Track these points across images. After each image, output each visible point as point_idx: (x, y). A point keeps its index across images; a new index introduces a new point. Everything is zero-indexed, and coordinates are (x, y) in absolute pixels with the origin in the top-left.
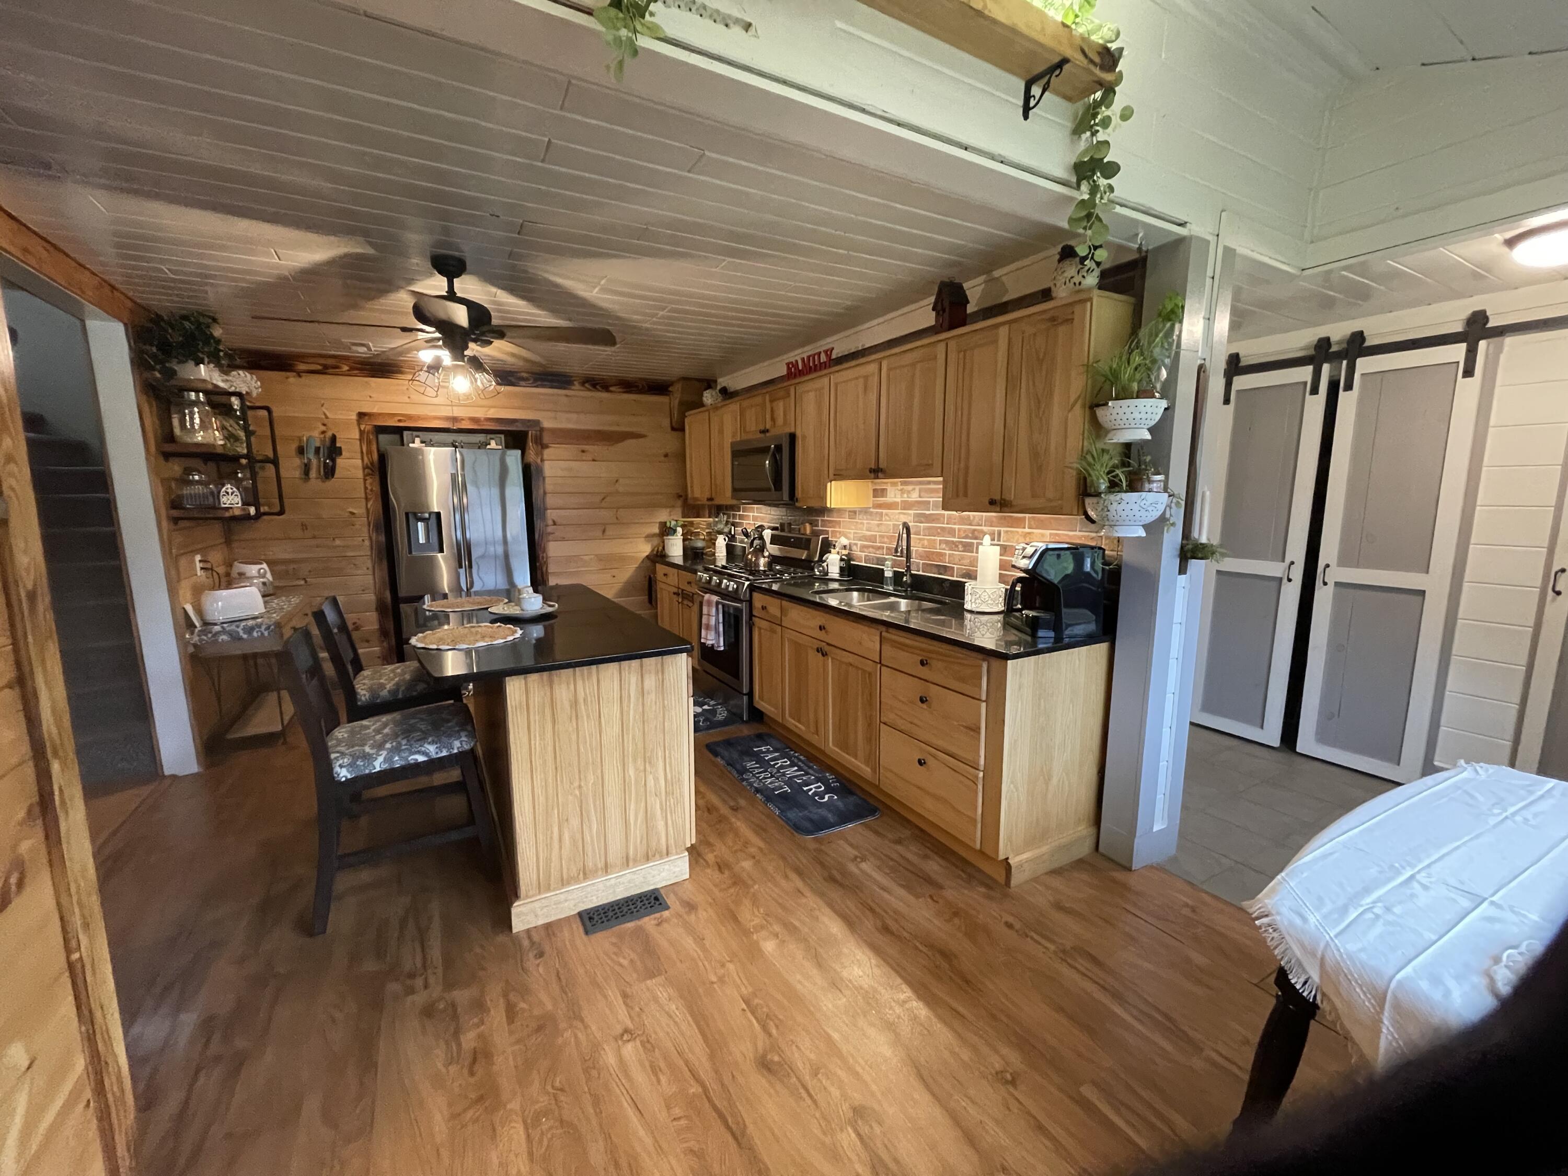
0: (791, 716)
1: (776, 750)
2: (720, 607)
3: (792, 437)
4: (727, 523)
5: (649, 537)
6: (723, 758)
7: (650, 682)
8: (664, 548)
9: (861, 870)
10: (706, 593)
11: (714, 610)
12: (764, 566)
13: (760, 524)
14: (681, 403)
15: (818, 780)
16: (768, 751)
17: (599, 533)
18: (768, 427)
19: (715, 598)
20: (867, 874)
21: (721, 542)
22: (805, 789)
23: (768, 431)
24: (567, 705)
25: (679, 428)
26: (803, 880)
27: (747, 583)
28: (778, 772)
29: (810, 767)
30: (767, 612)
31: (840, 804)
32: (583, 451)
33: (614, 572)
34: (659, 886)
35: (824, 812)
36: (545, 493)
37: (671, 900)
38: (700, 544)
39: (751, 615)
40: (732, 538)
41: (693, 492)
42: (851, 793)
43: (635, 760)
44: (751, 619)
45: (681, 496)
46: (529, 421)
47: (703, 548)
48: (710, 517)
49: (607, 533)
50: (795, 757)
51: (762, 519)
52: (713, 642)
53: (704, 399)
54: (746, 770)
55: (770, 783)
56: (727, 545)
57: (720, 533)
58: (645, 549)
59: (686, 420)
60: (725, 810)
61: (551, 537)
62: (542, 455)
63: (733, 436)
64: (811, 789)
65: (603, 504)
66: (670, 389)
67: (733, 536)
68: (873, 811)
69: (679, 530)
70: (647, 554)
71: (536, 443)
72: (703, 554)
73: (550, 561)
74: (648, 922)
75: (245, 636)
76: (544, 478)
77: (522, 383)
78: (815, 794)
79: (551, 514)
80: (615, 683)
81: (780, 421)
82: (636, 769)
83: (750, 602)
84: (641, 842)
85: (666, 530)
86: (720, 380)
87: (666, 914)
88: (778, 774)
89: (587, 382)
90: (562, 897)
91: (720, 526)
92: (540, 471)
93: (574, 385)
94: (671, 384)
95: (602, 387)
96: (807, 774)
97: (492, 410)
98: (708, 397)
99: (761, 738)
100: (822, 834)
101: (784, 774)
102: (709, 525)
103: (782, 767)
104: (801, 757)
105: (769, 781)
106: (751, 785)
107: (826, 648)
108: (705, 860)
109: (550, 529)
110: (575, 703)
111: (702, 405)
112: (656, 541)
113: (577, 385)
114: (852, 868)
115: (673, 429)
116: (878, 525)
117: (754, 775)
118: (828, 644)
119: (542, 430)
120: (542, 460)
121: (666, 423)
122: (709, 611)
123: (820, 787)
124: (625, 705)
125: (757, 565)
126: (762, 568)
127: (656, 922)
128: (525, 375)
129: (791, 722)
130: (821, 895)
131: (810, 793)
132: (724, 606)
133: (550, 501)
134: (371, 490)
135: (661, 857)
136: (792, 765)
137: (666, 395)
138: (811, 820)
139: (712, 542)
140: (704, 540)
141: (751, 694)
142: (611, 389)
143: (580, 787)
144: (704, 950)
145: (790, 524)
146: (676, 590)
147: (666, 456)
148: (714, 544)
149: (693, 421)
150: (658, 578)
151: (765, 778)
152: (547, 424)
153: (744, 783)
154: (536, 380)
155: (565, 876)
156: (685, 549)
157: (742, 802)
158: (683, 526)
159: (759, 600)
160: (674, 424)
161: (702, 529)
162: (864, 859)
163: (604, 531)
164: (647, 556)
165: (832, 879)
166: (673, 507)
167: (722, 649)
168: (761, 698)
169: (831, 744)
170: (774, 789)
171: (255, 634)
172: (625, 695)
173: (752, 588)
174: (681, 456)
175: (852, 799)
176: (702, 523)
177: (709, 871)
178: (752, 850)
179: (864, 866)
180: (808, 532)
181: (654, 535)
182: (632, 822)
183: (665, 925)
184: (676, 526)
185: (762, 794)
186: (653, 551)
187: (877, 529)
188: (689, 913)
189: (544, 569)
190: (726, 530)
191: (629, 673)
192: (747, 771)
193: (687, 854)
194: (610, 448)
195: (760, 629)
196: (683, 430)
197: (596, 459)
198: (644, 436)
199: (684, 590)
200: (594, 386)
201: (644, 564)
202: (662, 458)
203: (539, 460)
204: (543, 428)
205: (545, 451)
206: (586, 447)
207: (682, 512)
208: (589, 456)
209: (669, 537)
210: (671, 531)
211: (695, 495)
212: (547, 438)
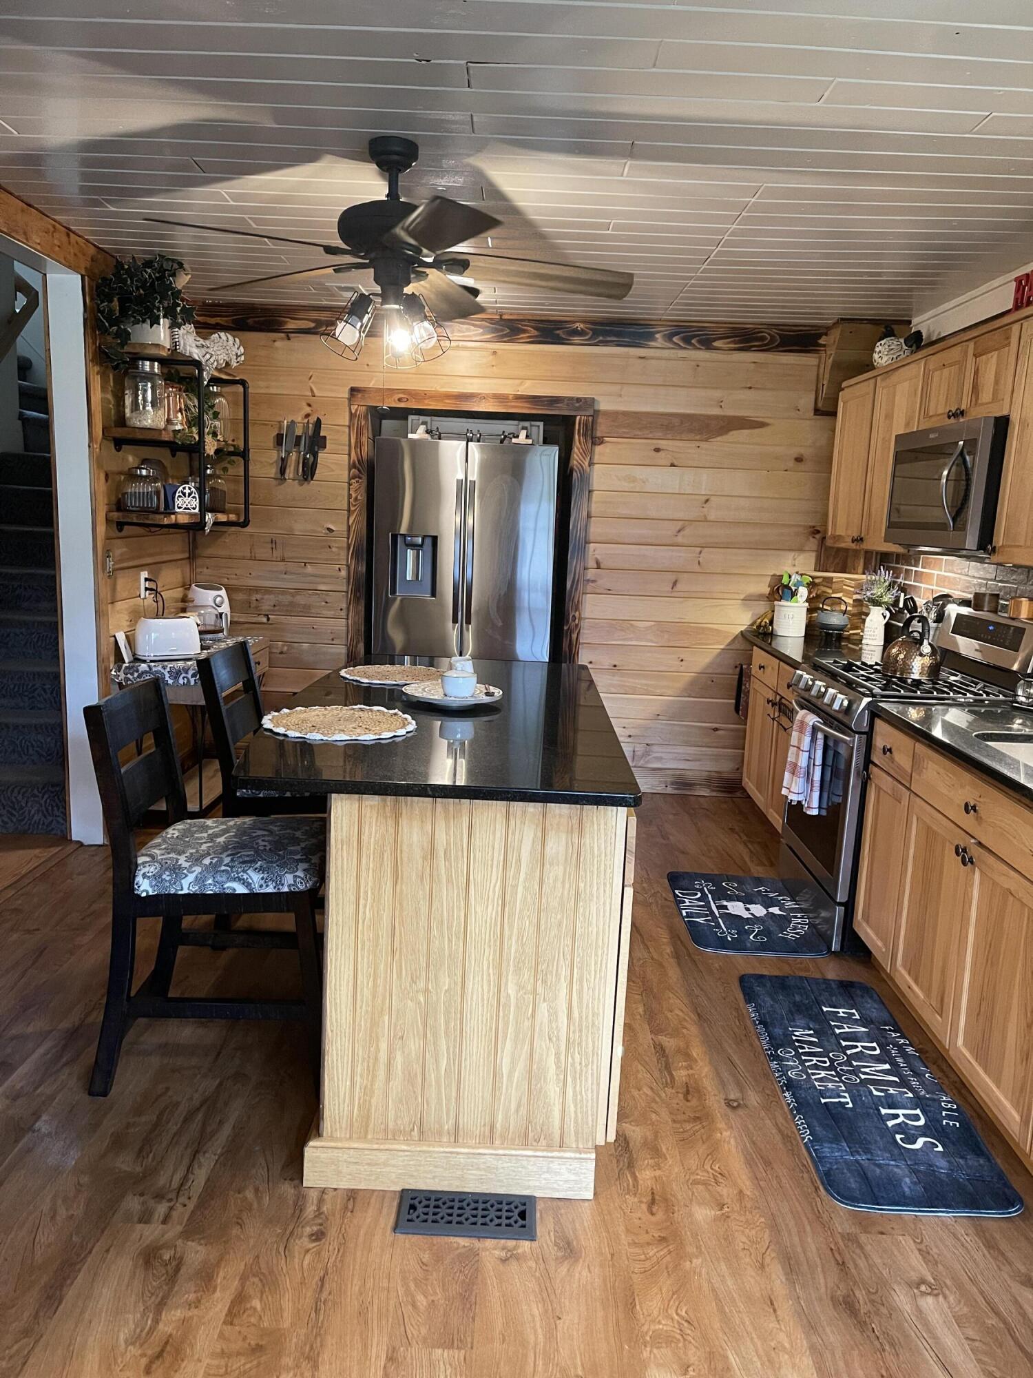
0: (904, 966)
1: (864, 1022)
2: (820, 736)
3: (1002, 425)
4: (891, 586)
5: (748, 599)
6: (758, 1008)
7: (557, 845)
8: (771, 622)
9: (919, 1310)
10: (802, 708)
11: (807, 739)
12: (921, 672)
13: (944, 592)
14: (837, 366)
15: (918, 1102)
16: (849, 1019)
17: (667, 587)
18: (963, 407)
19: (812, 719)
20: (926, 1324)
21: (876, 622)
22: (883, 1111)
23: (962, 413)
24: (418, 854)
25: (827, 411)
26: (791, 1282)
27: (866, 700)
28: (849, 1063)
29: (916, 1074)
30: (892, 760)
31: (942, 1165)
32: (657, 450)
33: (684, 654)
34: (537, 1194)
35: (900, 1170)
36: (590, 518)
37: (544, 1225)
38: (835, 619)
39: (868, 762)
41: (834, 524)
42: (978, 1151)
43: (518, 971)
44: (866, 768)
45: (818, 532)
46: (578, 400)
47: (842, 628)
48: (864, 574)
49: (679, 587)
50: (896, 1045)
52: (801, 798)
53: (876, 356)
54: (787, 1041)
55: (821, 1080)
56: (887, 627)
57: (876, 603)
58: (741, 620)
59: (840, 395)
60: (715, 1102)
61: (589, 588)
62: (592, 452)
63: (907, 424)
64: (896, 1116)
65: (680, 539)
66: (821, 341)
68: (1004, 1198)
70: (743, 628)
71: (585, 435)
72: (840, 638)
73: (584, 624)
74: (491, 1249)
75: (170, 682)
76: (591, 493)
77: (577, 339)
78: (901, 1128)
79: (595, 551)
80: (498, 835)
81: (986, 396)
82: (520, 987)
83: (869, 734)
84: (517, 1111)
85: (780, 591)
86: (915, 321)
87: (525, 1245)
88: (845, 1069)
89: (677, 333)
90: (382, 1157)
91: (877, 591)
92: (585, 479)
93: (655, 340)
94: (826, 331)
95: (699, 342)
96: (904, 1083)
97: (528, 383)
98: (883, 353)
99: (848, 991)
100: (872, 1210)
101: (856, 1072)
102: (860, 587)
103: (859, 1056)
104: (910, 1050)
105: (823, 1074)
106: (784, 1070)
107: (975, 851)
108: (635, 1178)
109: (591, 574)
110: (430, 853)
111: (868, 366)
112: (762, 607)
113: (659, 339)
114: (901, 1299)
115: (817, 412)
117: (798, 1055)
118: (980, 844)
119: (597, 412)
120: (591, 464)
121: (807, 401)
122: (800, 740)
123: (917, 1118)
124: (511, 873)
125: (907, 668)
126: (915, 676)
127: (503, 1254)
128: (580, 326)
129: (904, 977)
130: (811, 1327)
131: (890, 1123)
132: (826, 737)
133: (596, 529)
134: (356, 499)
135: (549, 1147)
136: (878, 1059)
137: (816, 351)
138: (864, 1176)
139: (860, 617)
140: (845, 612)
141: (850, 906)
142: (716, 344)
143: (427, 991)
144: (550, 1335)
145: (996, 597)
146: (771, 696)
147: (799, 460)
148: (864, 621)
149: (853, 397)
150: (753, 672)
151: (816, 1067)
152: (604, 405)
153: (774, 1065)
154: (596, 333)
155: (391, 1125)
156: (810, 626)
157: (753, 1098)
158: (811, 585)
159: (884, 734)
160: (820, 405)
161: (849, 594)
162: (936, 1290)
163: (675, 584)
164: (742, 633)
165: (848, 1306)
166: (801, 550)
167: (815, 812)
168: (866, 918)
169: (960, 1042)
170: (822, 1094)
171: (181, 681)
172: (512, 857)
173: (875, 713)
174: (825, 461)
175: (972, 1161)
176: (847, 584)
177: (631, 1199)
178: (725, 1191)
179: (928, 1303)
180: (1024, 615)
181: (760, 597)
182: (505, 1071)
183: (513, 1266)
184: (798, 584)
185: (793, 1095)
186: (753, 624)
188: (560, 1261)
189: (574, 636)
190: (888, 598)
191: (523, 823)
192: (791, 1043)
193: (593, 1156)
194: (703, 445)
195: (879, 789)
196: (833, 414)
197: (676, 463)
198: (762, 425)
199: (782, 697)
200: (687, 340)
201: (736, 646)
202: (791, 464)
203: (587, 463)
204: (599, 411)
205: (598, 449)
206: (662, 444)
207: (813, 561)
208: (662, 458)
209: (783, 602)
210: (787, 592)
211: (837, 531)
212: (603, 427)
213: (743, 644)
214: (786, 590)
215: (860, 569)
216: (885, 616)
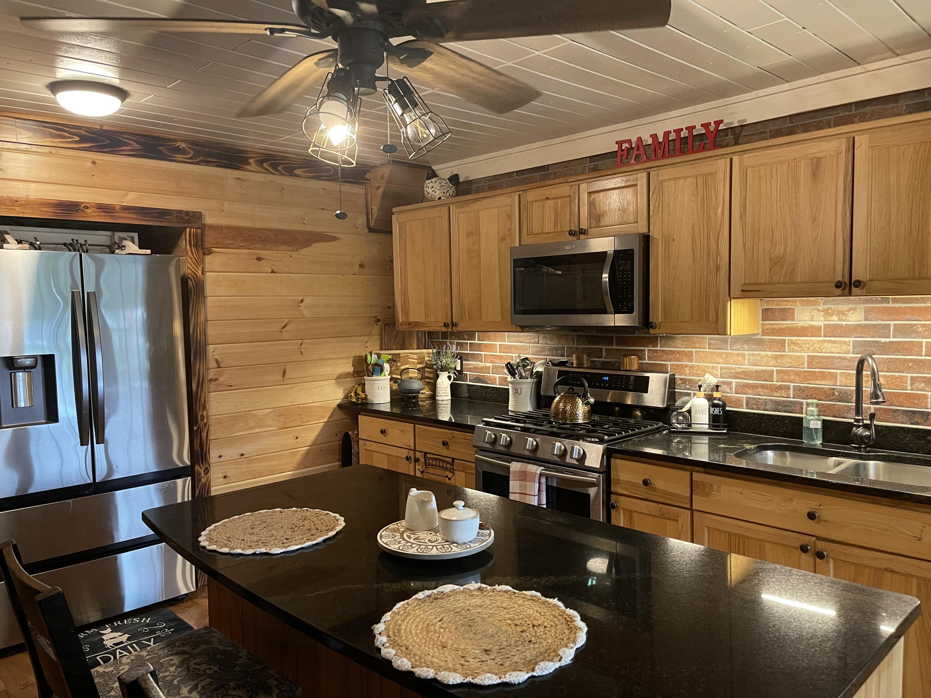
3: (647, 240)
5: (340, 378)
13: (522, 357)
14: (386, 196)
17: (278, 376)
19: (539, 470)
21: (444, 383)
23: (583, 232)
25: (381, 230)
27: (602, 447)
32: (259, 259)
36: (206, 321)
38: (414, 385)
40: (460, 374)
41: (406, 312)
45: (379, 320)
46: (187, 213)
47: (420, 391)
48: (421, 348)
49: (288, 375)
51: (524, 349)
53: (427, 191)
57: (444, 369)
58: (333, 395)
59: (394, 217)
61: (213, 385)
62: (203, 262)
65: (285, 335)
66: (367, 177)
67: (460, 372)
69: (387, 366)
70: (338, 402)
71: (196, 246)
72: (421, 399)
73: (211, 422)
76: (205, 297)
77: (179, 157)
79: (214, 352)
81: (610, 219)
83: (609, 473)
89: (263, 161)
92: (200, 286)
93: (249, 164)
94: (374, 168)
95: (285, 169)
102: (421, 359)
109: (212, 374)
112: (351, 383)
113: (253, 166)
115: (371, 230)
116: (776, 358)
118: (825, 539)
119: (203, 227)
120: (203, 272)
121: (361, 221)
128: (183, 145)
133: (212, 331)
137: (364, 184)
139: (430, 382)
140: (418, 379)
142: (297, 172)
147: (362, 266)
148: (436, 383)
149: (406, 220)
152: (209, 220)
154: (197, 153)
158: (389, 362)
160: (372, 225)
161: (412, 364)
163: (284, 373)
164: (339, 406)
166: (370, 335)
174: (385, 267)
176: (413, 357)
181: (347, 375)
184: (380, 361)
186: (346, 397)
187: (772, 362)
189: (204, 435)
190: (453, 365)
194: (294, 254)
196: (389, 232)
197: (275, 271)
198: (335, 239)
199: (426, 453)
200: (275, 166)
201: (336, 417)
202: (357, 269)
203: (200, 272)
204: (204, 224)
205: (208, 258)
206: (262, 253)
207: (378, 343)
208: (266, 266)
209: (374, 377)
210: (378, 368)
211: (411, 320)
212: (210, 238)
213: (340, 415)
214: (376, 367)
215: (415, 346)
216: (449, 378)
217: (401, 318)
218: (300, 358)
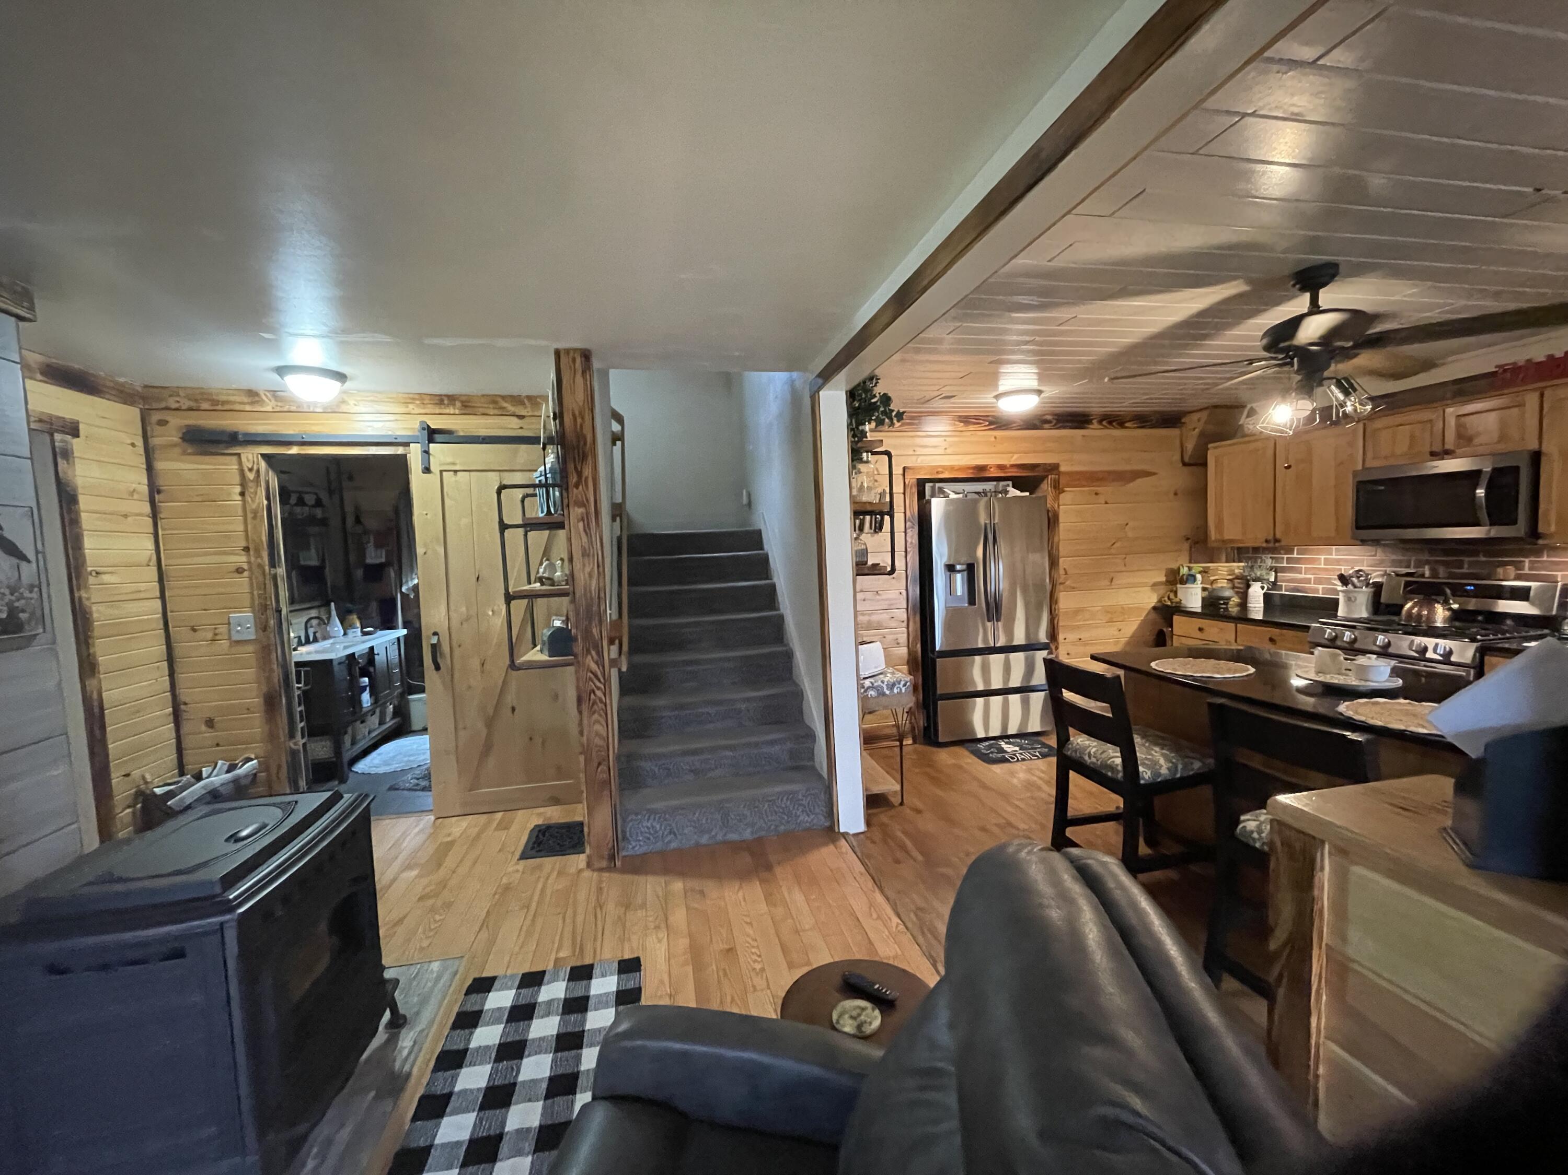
3: (1537, 456)
5: (1154, 585)
8: (1176, 596)
12: (1445, 621)
13: (1357, 568)
14: (1202, 435)
17: (1107, 582)
18: (1450, 447)
21: (1257, 592)
23: (1450, 452)
25: (1196, 464)
32: (1096, 494)
33: (1119, 626)
36: (1059, 541)
38: (1227, 593)
40: (1274, 585)
41: (1220, 532)
45: (1190, 538)
46: (1049, 464)
47: (1231, 598)
48: (1229, 561)
49: (1115, 582)
51: (1356, 562)
56: (1265, 594)
57: (1258, 580)
58: (1150, 599)
59: (1209, 452)
61: (1062, 588)
62: (1059, 499)
65: (1113, 551)
66: (1184, 420)
67: (1277, 583)
69: (1199, 577)
70: (1153, 605)
71: (1055, 487)
73: (1060, 613)
75: (888, 692)
76: (1060, 524)
77: (1046, 426)
79: (1064, 563)
85: (1175, 579)
89: (1104, 420)
92: (1055, 516)
93: (1092, 424)
94: (1186, 414)
95: (1118, 424)
97: (1016, 456)
102: (1231, 571)
109: (1062, 579)
112: (1164, 590)
113: (1095, 424)
115: (1185, 464)
119: (1059, 473)
120: (1059, 506)
121: (1177, 457)
126: (1439, 624)
128: (1049, 417)
133: (1063, 547)
134: (911, 543)
137: (1176, 427)
139: (1244, 591)
140: (1227, 588)
142: (1127, 425)
147: (1175, 494)
148: (1248, 593)
152: (1064, 468)
154: (1056, 421)
156: (1205, 597)
158: (1202, 573)
160: (1186, 460)
161: (1222, 576)
163: (1112, 580)
164: (1154, 608)
166: (1180, 551)
171: (895, 691)
174: (1201, 492)
180: (1512, 577)
181: (1161, 583)
184: (1195, 573)
186: (1160, 601)
190: (1267, 576)
194: (1122, 489)
196: (1204, 464)
197: (1108, 502)
198: (1154, 474)
200: (1110, 423)
201: (1150, 617)
202: (1172, 495)
203: (1056, 506)
204: (1060, 471)
205: (1062, 495)
206: (1099, 489)
207: (1188, 558)
208: (1102, 499)
209: (1187, 585)
210: (1191, 578)
211: (1226, 537)
212: (1063, 481)
213: (1154, 616)
214: (1189, 577)
215: (1224, 558)
216: (1263, 588)
217: (1213, 534)
218: (1124, 569)
